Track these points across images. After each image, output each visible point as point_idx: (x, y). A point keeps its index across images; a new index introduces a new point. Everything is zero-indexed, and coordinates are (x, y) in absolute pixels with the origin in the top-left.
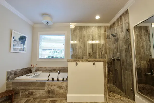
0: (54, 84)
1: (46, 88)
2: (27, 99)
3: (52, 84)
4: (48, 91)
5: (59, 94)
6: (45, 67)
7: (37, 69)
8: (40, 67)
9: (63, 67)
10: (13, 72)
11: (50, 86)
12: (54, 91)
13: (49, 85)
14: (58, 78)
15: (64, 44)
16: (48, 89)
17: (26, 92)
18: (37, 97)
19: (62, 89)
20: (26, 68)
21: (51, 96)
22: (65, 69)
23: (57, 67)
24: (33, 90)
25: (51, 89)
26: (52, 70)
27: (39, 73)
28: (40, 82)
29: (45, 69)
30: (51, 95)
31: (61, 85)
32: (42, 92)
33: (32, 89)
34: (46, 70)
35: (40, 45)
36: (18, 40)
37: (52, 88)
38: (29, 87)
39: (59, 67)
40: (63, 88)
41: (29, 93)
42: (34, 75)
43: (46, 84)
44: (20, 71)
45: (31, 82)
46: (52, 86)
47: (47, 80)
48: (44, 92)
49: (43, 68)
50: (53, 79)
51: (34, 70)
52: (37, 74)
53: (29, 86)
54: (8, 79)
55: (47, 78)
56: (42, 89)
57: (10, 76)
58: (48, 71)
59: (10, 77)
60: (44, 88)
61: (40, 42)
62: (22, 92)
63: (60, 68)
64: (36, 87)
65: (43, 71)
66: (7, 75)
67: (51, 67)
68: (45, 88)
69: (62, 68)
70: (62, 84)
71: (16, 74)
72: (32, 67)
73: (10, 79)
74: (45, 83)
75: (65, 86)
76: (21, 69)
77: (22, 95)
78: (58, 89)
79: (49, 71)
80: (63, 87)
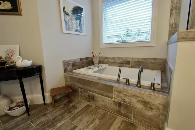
0: (130, 92)
1: (115, 96)
2: (87, 103)
3: (125, 92)
4: (118, 102)
5: (143, 116)
6: (113, 58)
7: (101, 60)
8: (106, 57)
9: (146, 59)
10: (71, 63)
11: (121, 95)
12: (131, 106)
13: (120, 92)
14: (139, 82)
15: (151, 9)
16: (119, 99)
17: (86, 94)
18: (100, 105)
19: (151, 109)
20: (87, 58)
21: (125, 114)
22: (150, 63)
23: (133, 59)
24: (94, 92)
25: (123, 100)
26: (124, 63)
27: (104, 66)
28: (104, 82)
29: (112, 61)
30: (123, 111)
31: (147, 99)
32: (107, 100)
33: (92, 92)
34: (115, 63)
35: (104, 20)
36: (70, 14)
37: (126, 99)
38: (89, 88)
39: (138, 59)
40: (153, 107)
41: (89, 96)
42: (96, 69)
43: (114, 88)
44: (80, 61)
45: (90, 80)
46: (127, 95)
47: (117, 82)
48: (111, 102)
49: (110, 59)
50: (128, 80)
51: (96, 61)
52: (101, 68)
53: (89, 86)
54: (65, 70)
55: (115, 78)
56: (107, 96)
57: (68, 67)
58: (117, 64)
59: (68, 69)
60: (111, 95)
61: (104, 16)
62: (81, 92)
63: (140, 60)
64: (98, 89)
65: (110, 64)
66: (64, 65)
67: (122, 58)
68: (113, 96)
69: (144, 61)
70: (152, 98)
71: (76, 65)
72: (94, 57)
73: (69, 71)
74: (112, 87)
75: (159, 104)
76: (81, 59)
77: (81, 96)
78: (140, 106)
79: (120, 65)
80: (154, 105)
